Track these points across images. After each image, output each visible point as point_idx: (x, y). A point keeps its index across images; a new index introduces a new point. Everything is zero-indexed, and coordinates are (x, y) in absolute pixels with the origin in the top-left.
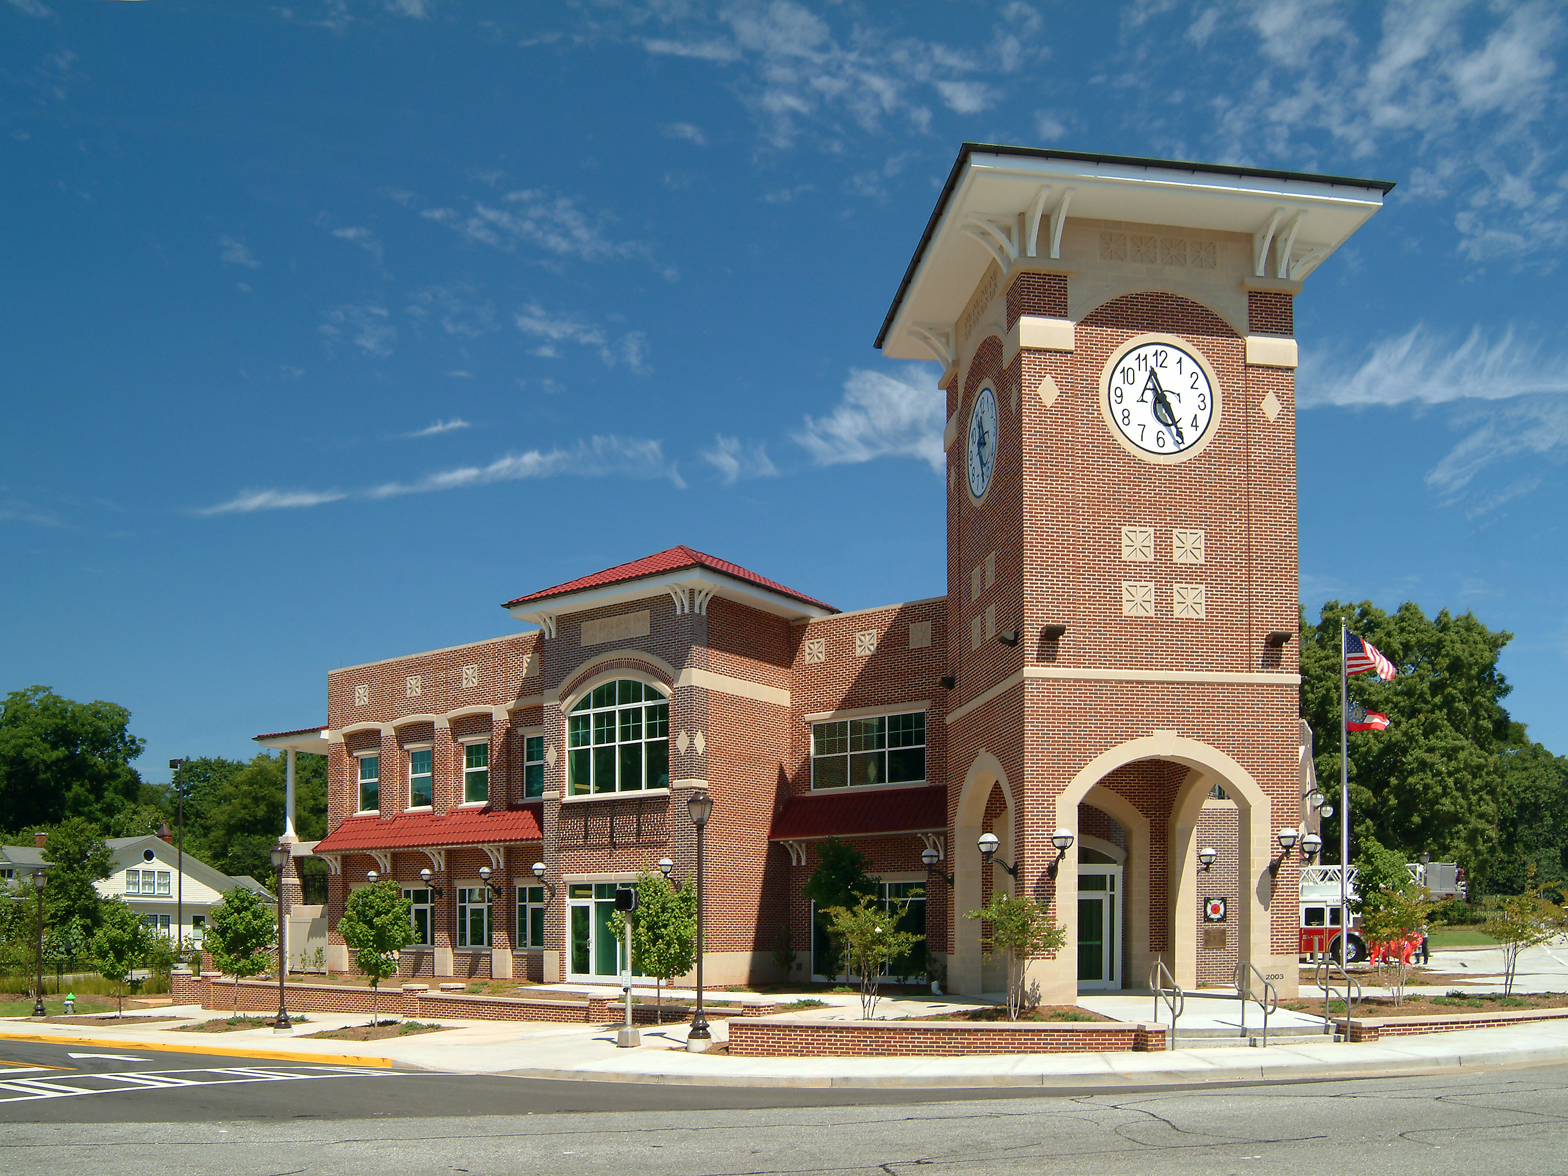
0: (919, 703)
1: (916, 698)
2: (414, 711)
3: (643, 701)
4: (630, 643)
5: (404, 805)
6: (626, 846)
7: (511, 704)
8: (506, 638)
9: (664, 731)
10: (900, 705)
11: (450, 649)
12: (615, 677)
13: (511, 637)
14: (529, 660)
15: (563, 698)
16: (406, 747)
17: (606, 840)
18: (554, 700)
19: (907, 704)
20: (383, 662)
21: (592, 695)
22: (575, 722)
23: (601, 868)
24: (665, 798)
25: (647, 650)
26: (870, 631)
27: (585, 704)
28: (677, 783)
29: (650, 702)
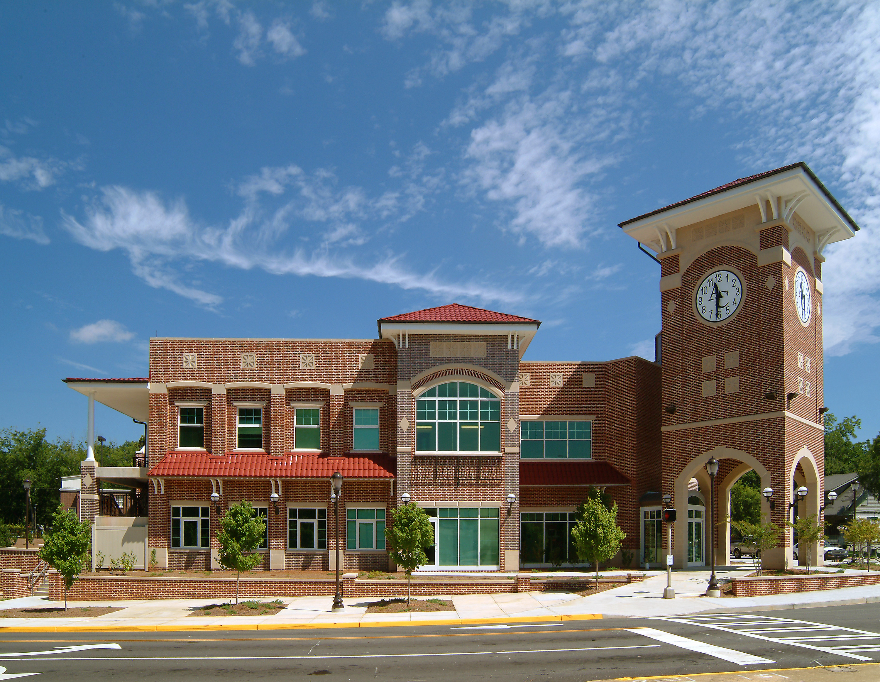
0: (589, 417)
1: (587, 414)
2: (249, 379)
3: (479, 397)
4: (472, 360)
5: (231, 445)
6: (469, 485)
7: (349, 385)
8: (343, 340)
9: (496, 416)
10: (577, 417)
11: (287, 340)
12: (458, 380)
13: (347, 340)
14: (364, 358)
15: (415, 388)
16: (235, 404)
17: (452, 481)
18: (407, 388)
19: (581, 416)
20: (214, 339)
21: (437, 387)
22: (421, 404)
23: (446, 498)
24: (498, 457)
25: (484, 366)
26: (559, 374)
27: (431, 393)
28: (507, 449)
29: (485, 398)
